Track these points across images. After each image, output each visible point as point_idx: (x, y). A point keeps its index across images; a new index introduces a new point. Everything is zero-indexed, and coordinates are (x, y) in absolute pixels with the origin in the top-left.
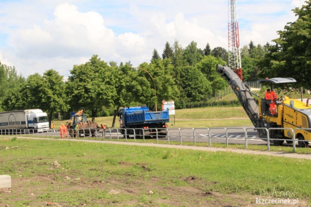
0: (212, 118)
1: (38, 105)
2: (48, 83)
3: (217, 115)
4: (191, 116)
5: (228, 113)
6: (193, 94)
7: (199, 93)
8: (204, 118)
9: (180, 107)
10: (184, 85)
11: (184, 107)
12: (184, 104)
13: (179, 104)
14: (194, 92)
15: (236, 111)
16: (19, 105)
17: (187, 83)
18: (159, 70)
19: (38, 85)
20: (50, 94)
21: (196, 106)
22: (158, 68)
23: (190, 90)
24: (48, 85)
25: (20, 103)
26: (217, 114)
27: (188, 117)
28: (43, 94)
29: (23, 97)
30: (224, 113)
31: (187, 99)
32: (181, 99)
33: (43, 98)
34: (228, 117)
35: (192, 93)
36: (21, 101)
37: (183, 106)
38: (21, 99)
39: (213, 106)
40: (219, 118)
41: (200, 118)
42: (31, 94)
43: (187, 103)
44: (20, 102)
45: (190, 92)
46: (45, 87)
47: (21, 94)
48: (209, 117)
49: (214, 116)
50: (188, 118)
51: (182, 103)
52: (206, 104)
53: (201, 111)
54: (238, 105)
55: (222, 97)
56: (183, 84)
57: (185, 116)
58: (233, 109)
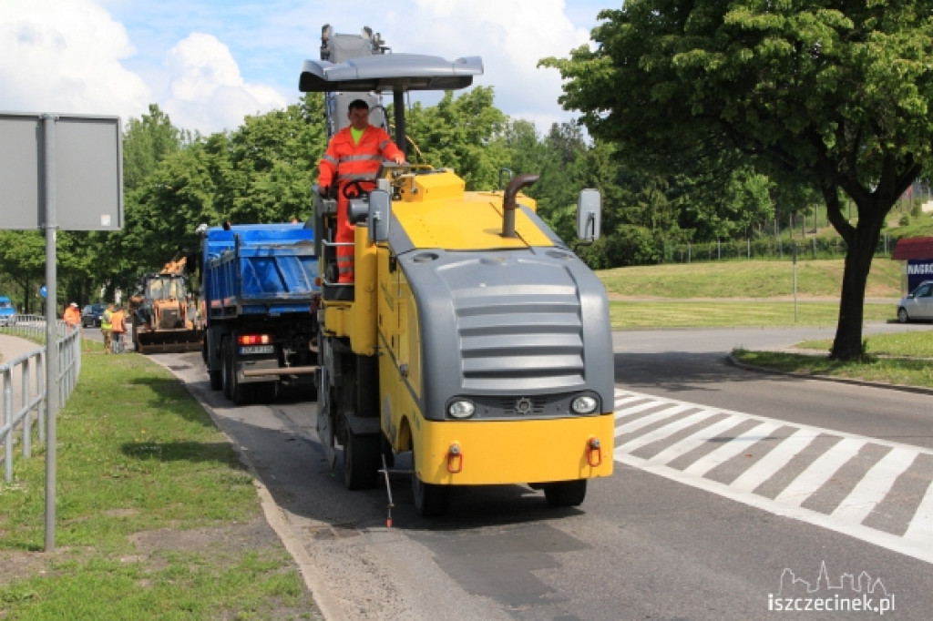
0: (731, 296)
1: (175, 244)
2: (205, 175)
3: (748, 286)
4: (668, 288)
5: (786, 280)
6: (700, 216)
7: (722, 216)
8: (706, 296)
9: (654, 258)
10: (672, 189)
11: (666, 257)
12: (669, 248)
13: (649, 249)
14: (703, 211)
15: (815, 273)
16: (133, 240)
17: (680, 183)
18: (446, 126)
19: (178, 179)
20: (207, 210)
21: (702, 257)
22: (443, 120)
23: (689, 206)
24: (204, 183)
25: (137, 235)
26: (750, 281)
27: (658, 290)
28: (188, 208)
29: (147, 218)
30: (770, 280)
31: (678, 233)
32: (657, 233)
33: (191, 222)
34: (780, 293)
35: (696, 214)
36: (139, 228)
37: (662, 256)
38: (140, 223)
39: (752, 256)
40: (753, 296)
41: (693, 293)
42: (157, 209)
43: (678, 245)
44: (137, 231)
45: (690, 212)
46: (197, 186)
47: (141, 207)
48: (723, 291)
49: (739, 288)
50: (657, 294)
51: (660, 246)
52: (733, 251)
53: (704, 272)
54: (831, 253)
55: (819, 230)
56: (667, 184)
57: (649, 286)
58: (807, 266)
